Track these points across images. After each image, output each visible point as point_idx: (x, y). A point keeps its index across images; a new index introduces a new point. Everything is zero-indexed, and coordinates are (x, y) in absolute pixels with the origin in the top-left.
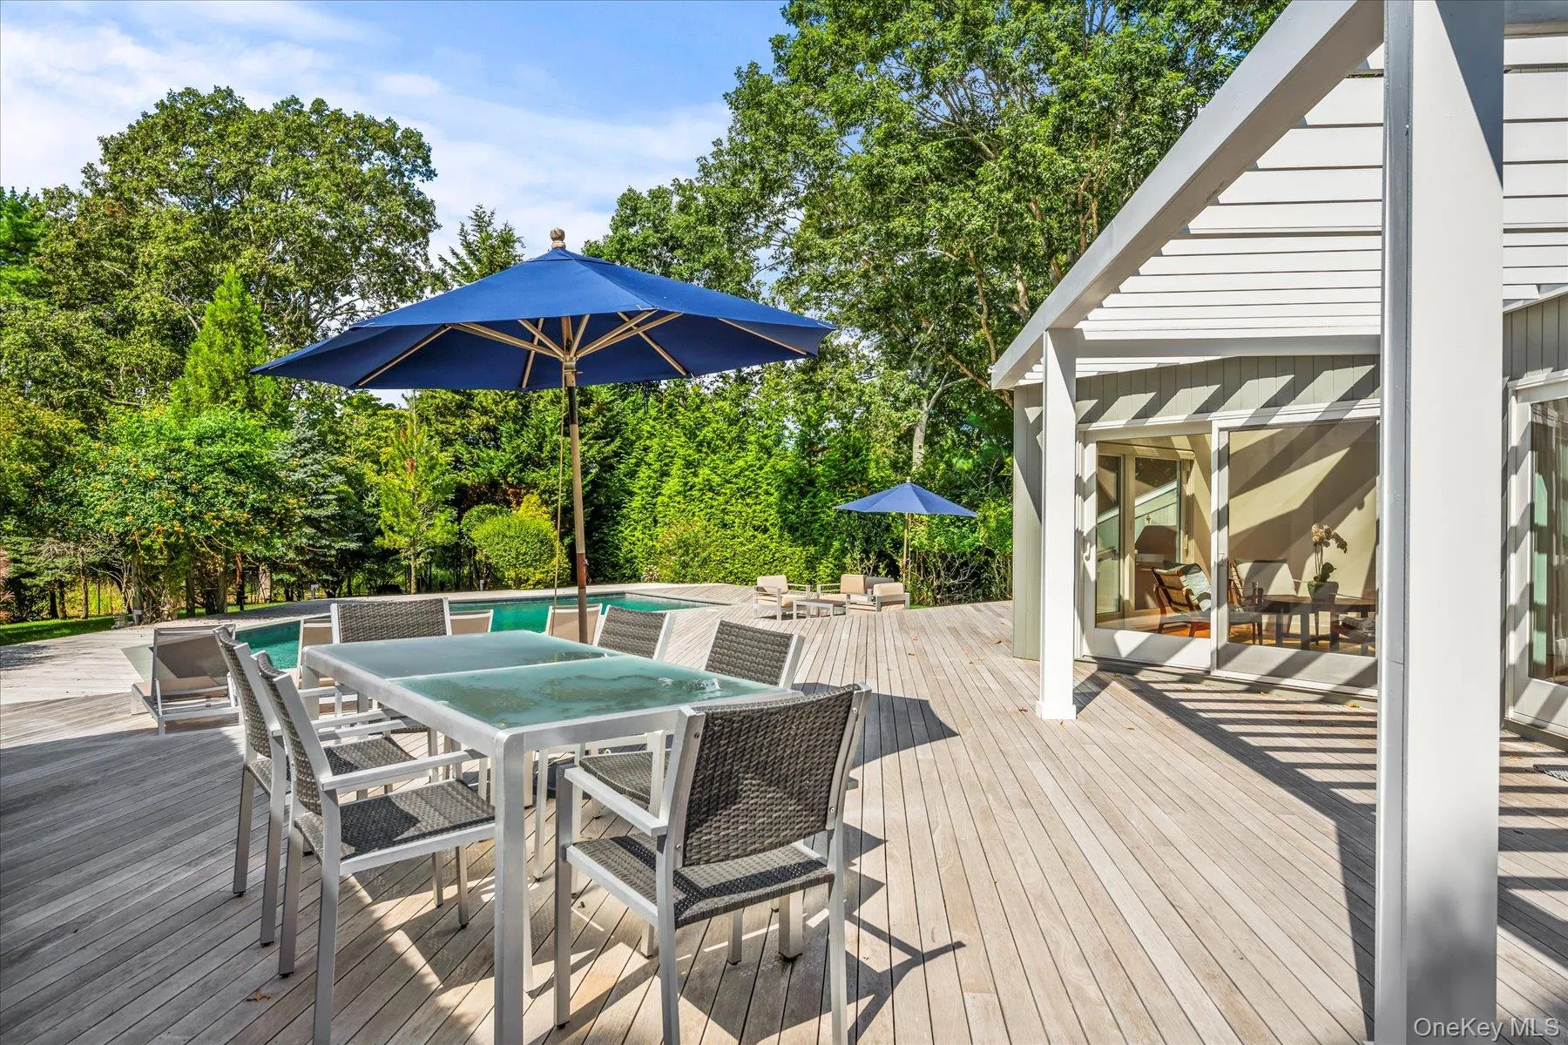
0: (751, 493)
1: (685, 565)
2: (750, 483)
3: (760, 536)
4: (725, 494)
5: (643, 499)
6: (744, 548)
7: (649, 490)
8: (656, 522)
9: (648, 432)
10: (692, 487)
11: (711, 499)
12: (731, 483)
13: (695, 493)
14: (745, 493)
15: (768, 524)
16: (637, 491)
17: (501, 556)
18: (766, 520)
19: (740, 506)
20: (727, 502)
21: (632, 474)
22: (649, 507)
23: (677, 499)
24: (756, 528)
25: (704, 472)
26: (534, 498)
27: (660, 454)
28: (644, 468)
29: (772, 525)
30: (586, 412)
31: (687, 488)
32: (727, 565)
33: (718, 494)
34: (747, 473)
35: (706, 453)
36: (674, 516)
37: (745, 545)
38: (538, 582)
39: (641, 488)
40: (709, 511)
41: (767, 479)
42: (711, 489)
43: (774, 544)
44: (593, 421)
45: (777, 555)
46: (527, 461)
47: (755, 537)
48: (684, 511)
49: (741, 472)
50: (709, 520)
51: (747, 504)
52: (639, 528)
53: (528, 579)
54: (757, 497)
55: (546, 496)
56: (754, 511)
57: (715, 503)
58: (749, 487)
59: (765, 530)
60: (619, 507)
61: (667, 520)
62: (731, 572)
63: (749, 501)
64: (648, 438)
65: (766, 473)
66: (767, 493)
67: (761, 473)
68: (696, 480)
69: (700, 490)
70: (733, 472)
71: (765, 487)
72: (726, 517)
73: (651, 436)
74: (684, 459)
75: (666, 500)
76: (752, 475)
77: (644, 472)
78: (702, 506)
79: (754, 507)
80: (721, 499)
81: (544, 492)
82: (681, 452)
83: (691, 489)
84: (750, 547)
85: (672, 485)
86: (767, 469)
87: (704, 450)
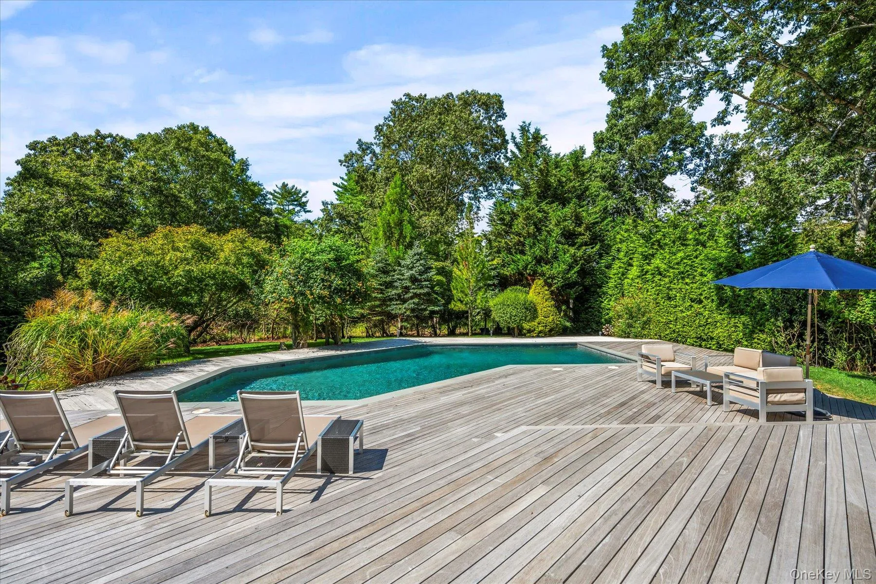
0: (689, 275)
1: (630, 326)
2: (688, 268)
3: (696, 306)
4: (670, 276)
5: (615, 281)
6: (684, 314)
7: (620, 275)
8: (623, 295)
9: (620, 239)
10: (647, 272)
11: (660, 280)
12: (674, 269)
13: (649, 276)
14: (683, 275)
15: (702, 297)
16: (611, 276)
17: (502, 317)
18: (701, 294)
19: (681, 284)
20: (671, 282)
21: (609, 267)
22: (620, 286)
23: (636, 281)
24: (692, 300)
25: (657, 262)
26: (539, 282)
27: (627, 252)
28: (617, 262)
29: (705, 297)
30: (579, 230)
31: (643, 273)
32: (671, 326)
33: (665, 276)
34: (685, 261)
35: (656, 249)
36: (634, 291)
37: (684, 312)
38: (540, 332)
39: (614, 275)
40: (658, 288)
41: (702, 264)
42: (660, 274)
43: (707, 312)
44: (584, 235)
45: (709, 320)
46: (539, 261)
47: (691, 306)
48: (641, 288)
49: (682, 260)
50: (658, 295)
51: (686, 283)
52: (613, 299)
53: (534, 330)
54: (694, 278)
55: (549, 281)
56: (692, 288)
57: (662, 283)
58: (688, 271)
59: (700, 302)
60: (600, 287)
61: (630, 295)
62: (674, 331)
63: (687, 280)
64: (620, 243)
65: (701, 260)
66: (702, 275)
67: (697, 261)
68: (649, 267)
69: (652, 274)
70: (676, 261)
71: (699, 270)
72: (671, 293)
73: (622, 241)
74: (642, 255)
75: (630, 281)
76: (690, 262)
77: (617, 265)
78: (654, 285)
79: (691, 285)
80: (667, 280)
81: (548, 278)
82: (640, 250)
83: (645, 274)
84: (688, 313)
85: (634, 272)
86: (701, 257)
87: (655, 247)
